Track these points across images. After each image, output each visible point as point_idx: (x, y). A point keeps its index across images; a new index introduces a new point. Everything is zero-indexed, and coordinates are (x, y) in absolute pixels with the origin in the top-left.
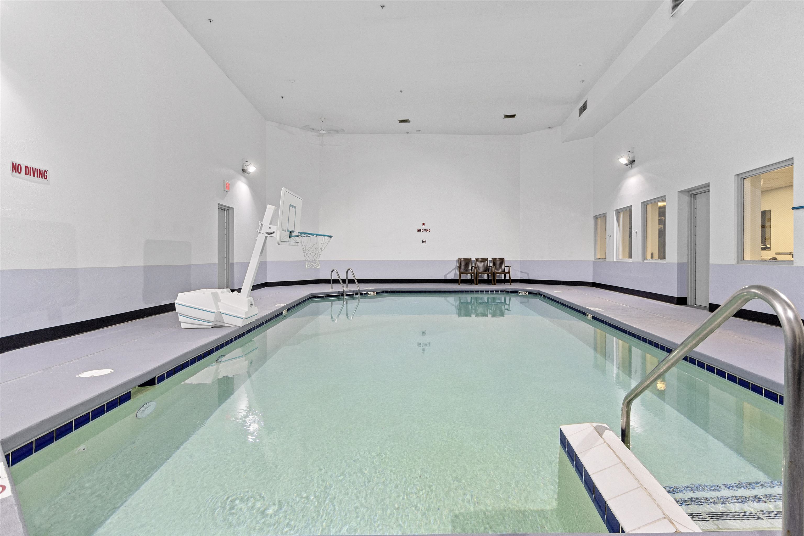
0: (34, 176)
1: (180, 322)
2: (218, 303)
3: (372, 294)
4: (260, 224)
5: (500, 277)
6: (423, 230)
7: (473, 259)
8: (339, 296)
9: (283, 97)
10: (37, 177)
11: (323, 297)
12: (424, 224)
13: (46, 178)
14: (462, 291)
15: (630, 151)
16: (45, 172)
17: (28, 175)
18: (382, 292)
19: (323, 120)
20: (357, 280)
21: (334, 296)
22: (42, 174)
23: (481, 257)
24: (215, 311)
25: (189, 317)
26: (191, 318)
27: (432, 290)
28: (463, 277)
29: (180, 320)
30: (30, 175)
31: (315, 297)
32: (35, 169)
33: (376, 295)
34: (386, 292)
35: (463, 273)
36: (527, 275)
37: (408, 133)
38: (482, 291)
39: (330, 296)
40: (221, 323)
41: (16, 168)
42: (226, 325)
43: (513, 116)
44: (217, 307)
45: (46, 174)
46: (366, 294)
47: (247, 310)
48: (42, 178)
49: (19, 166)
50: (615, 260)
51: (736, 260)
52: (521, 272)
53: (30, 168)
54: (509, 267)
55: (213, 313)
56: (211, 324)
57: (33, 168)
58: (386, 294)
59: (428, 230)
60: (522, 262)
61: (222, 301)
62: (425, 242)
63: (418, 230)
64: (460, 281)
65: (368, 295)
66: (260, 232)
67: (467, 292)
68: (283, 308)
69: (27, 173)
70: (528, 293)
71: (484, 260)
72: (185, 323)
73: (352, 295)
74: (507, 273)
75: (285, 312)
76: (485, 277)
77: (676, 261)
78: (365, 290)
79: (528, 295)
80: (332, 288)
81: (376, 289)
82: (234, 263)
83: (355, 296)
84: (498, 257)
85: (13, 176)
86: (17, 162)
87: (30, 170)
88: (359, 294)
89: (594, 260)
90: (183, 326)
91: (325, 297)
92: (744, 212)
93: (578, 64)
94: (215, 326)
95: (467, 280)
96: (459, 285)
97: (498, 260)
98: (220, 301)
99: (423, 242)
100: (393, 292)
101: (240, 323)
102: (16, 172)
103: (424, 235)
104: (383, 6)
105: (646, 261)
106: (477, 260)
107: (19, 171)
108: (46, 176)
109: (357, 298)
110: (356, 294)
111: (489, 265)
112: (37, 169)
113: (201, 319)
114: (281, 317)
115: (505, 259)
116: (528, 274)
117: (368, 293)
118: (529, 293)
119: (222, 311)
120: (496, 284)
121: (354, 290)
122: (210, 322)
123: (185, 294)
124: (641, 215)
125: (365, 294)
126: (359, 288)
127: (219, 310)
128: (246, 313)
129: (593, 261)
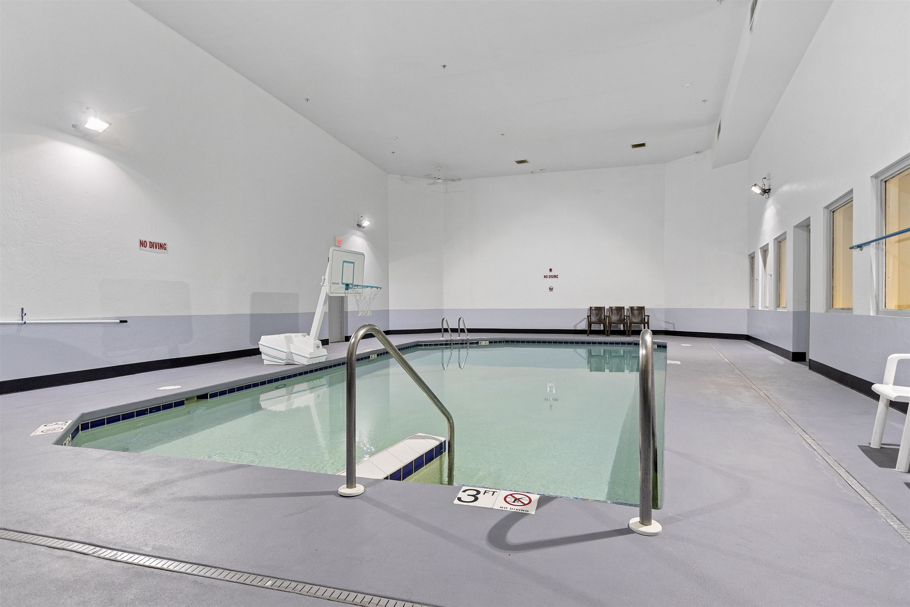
0: (156, 248)
1: (263, 359)
2: (290, 344)
3: (483, 343)
4: (323, 278)
5: (640, 328)
6: (551, 277)
7: (607, 307)
8: (447, 344)
9: (393, 153)
10: (159, 249)
11: (430, 345)
12: (551, 270)
13: (166, 249)
14: (594, 343)
15: (765, 178)
16: (165, 245)
17: (151, 248)
18: (496, 342)
19: (439, 168)
20: (467, 329)
21: (442, 344)
22: (162, 246)
23: (614, 305)
24: (286, 351)
25: (269, 356)
26: (270, 356)
27: (549, 340)
28: (594, 327)
29: (263, 358)
30: (153, 248)
31: (422, 345)
32: (157, 243)
33: (488, 344)
34: (500, 342)
35: (594, 323)
36: (672, 325)
37: (532, 172)
38: (617, 343)
39: (437, 345)
40: (292, 361)
41: (143, 244)
42: (296, 363)
43: (643, 145)
44: (289, 347)
45: (165, 246)
46: (478, 343)
47: (312, 351)
48: (162, 249)
49: (145, 242)
50: (760, 309)
51: (825, 308)
52: (666, 322)
53: (153, 242)
54: (648, 316)
55: (285, 352)
56: (284, 362)
57: (155, 243)
58: (500, 344)
59: (555, 276)
60: (667, 311)
61: (294, 343)
62: (552, 289)
63: (545, 276)
64: (588, 332)
65: (479, 345)
66: (323, 285)
67: (600, 343)
68: (372, 352)
69: (151, 247)
70: (656, 346)
71: (620, 310)
72: (267, 360)
73: (461, 344)
74: (646, 323)
75: (374, 357)
76: (622, 327)
77: (792, 311)
78: (475, 339)
79: (656, 348)
80: (443, 337)
81: (489, 339)
82: (347, 312)
83: (464, 345)
84: (636, 305)
85: (141, 250)
86: (143, 239)
87: (153, 244)
88: (468, 343)
89: (749, 308)
90: (266, 362)
91: (433, 345)
92: (833, 251)
93: (686, 85)
94: (289, 363)
95: (601, 330)
96: (588, 336)
97: (635, 308)
98: (293, 343)
99: (550, 289)
100: (507, 342)
101: (305, 362)
102: (143, 247)
103: (551, 282)
104: (444, 66)
105: (779, 310)
106: (632, 308)
107: (145, 246)
108: (166, 248)
109: (466, 348)
110: (466, 343)
111: (627, 314)
112: (159, 243)
113: (279, 358)
114: (367, 360)
115: (645, 308)
116: (674, 324)
117: (479, 342)
118: (658, 346)
119: (292, 351)
120: (631, 336)
121: (463, 339)
122: (283, 360)
123: (266, 337)
124: (774, 255)
125: (475, 343)
126: (468, 337)
127: (291, 350)
128: (311, 354)
129: (748, 310)
